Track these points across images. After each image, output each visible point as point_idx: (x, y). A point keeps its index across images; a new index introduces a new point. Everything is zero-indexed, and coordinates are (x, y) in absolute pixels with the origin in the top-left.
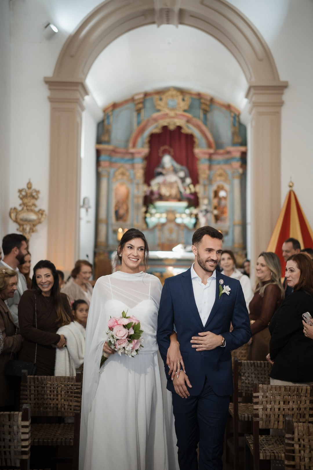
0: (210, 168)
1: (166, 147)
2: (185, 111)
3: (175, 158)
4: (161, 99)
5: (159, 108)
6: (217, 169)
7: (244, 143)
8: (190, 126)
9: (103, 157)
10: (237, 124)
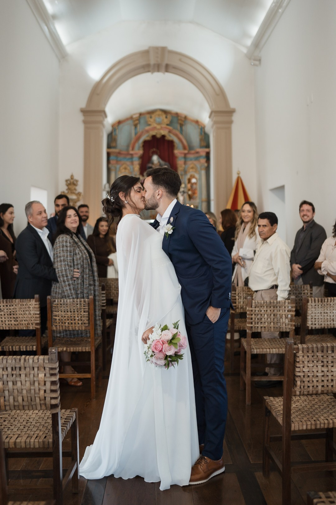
0: (185, 163)
1: (155, 149)
2: (167, 125)
3: (160, 157)
4: (151, 117)
5: (150, 123)
6: (190, 164)
7: (208, 146)
8: (171, 135)
9: (112, 157)
10: (203, 134)
